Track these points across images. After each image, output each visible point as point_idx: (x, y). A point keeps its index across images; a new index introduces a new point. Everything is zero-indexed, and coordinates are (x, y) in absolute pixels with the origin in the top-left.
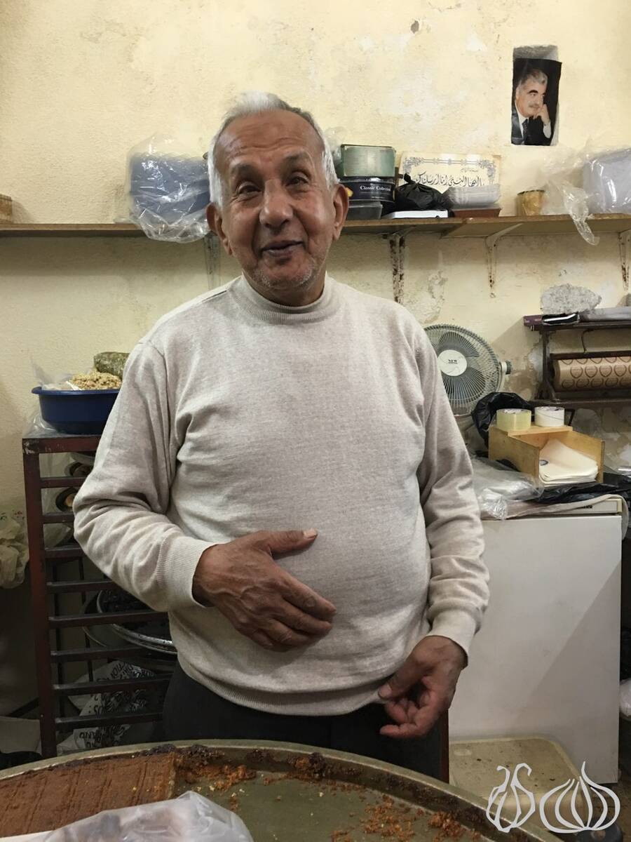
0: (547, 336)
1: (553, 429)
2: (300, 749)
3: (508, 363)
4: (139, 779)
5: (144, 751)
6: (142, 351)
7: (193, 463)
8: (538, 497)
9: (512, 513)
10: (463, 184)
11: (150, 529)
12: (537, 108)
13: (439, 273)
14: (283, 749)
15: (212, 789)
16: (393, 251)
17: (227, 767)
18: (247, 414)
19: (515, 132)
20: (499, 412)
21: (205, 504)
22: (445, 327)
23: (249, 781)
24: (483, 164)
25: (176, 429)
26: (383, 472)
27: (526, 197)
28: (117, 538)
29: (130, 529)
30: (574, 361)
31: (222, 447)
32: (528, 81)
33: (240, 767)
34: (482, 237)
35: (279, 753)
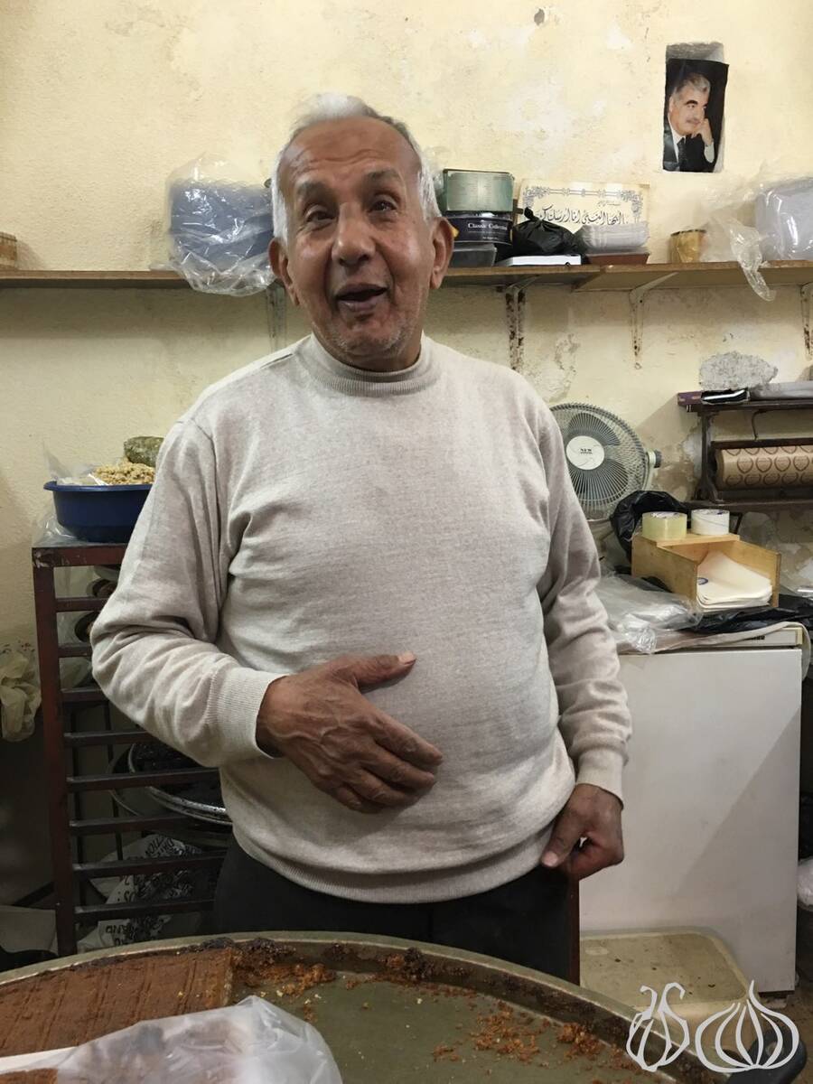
0: (708, 418)
1: (715, 538)
2: (392, 944)
3: (657, 454)
4: (186, 981)
5: (192, 947)
6: (183, 432)
7: (252, 577)
8: (696, 624)
9: (662, 646)
10: (600, 221)
11: (197, 660)
12: (696, 124)
13: (570, 336)
14: (369, 943)
15: (280, 994)
16: (509, 308)
17: (298, 966)
18: (323, 513)
19: (668, 155)
20: (645, 516)
21: (268, 630)
22: (577, 406)
23: (327, 985)
24: (627, 195)
25: (228, 534)
26: (499, 587)
27: (682, 238)
28: (152, 672)
29: (169, 661)
30: (743, 450)
31: (291, 556)
32: (685, 89)
33: (315, 966)
34: (625, 291)
35: (366, 949)
